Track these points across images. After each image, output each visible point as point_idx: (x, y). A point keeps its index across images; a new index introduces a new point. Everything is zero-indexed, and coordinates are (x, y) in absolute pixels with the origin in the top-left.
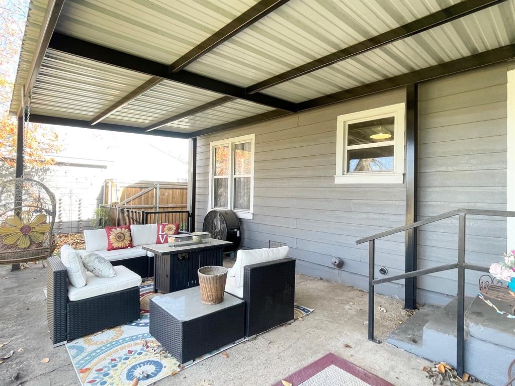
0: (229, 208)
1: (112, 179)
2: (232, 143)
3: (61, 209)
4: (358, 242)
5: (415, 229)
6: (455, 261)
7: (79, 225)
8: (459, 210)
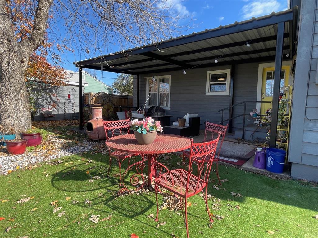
0: (157, 106)
1: (90, 93)
2: (159, 78)
3: (65, 107)
4: (219, 111)
5: (232, 107)
6: (243, 113)
7: (65, 116)
8: (245, 101)
